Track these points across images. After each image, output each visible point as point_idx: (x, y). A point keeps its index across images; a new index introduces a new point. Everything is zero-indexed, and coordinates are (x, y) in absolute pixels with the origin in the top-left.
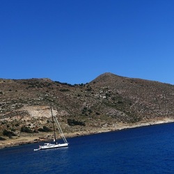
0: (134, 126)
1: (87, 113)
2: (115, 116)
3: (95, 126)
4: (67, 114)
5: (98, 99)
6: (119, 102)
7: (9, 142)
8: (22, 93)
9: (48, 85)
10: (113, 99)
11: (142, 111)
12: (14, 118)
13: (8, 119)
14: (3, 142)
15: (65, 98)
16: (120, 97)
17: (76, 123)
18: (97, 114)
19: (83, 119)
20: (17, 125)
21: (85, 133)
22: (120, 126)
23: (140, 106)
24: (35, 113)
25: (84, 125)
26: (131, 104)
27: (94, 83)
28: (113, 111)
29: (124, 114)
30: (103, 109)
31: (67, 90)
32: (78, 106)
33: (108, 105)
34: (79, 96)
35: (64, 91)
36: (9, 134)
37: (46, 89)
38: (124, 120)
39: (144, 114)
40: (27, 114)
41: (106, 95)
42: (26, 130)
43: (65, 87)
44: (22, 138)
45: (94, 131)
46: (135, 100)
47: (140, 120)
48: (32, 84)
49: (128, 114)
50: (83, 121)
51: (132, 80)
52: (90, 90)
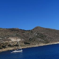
0: (47, 44)
1: (31, 40)
2: (40, 41)
3: (33, 44)
4: (24, 40)
5: (35, 35)
6: (42, 36)
7: (4, 50)
8: (9, 33)
9: (18, 30)
10: (40, 35)
12: (6, 42)
13: (4, 42)
14: (2, 50)
15: (23, 35)
16: (42, 35)
17: (27, 43)
18: (34, 40)
19: (29, 42)
20: (7, 44)
21: (30, 47)
22: (42, 45)
23: (49, 38)
24: (13, 40)
25: (30, 44)
26: (46, 37)
27: (33, 30)
28: (40, 39)
29: (43, 40)
30: (36, 38)
31: (24, 32)
32: (28, 38)
33: (38, 37)
34: (28, 34)
35: (23, 32)
36: (4, 47)
37: (17, 32)
38: (43, 42)
39: (51, 40)
40: (10, 40)
41: (38, 34)
42: (10, 46)
43: (24, 31)
44: (8, 48)
45: (33, 46)
46: (47, 36)
47: (49, 42)
48: (12, 30)
49: (45, 40)
50: (29, 43)
51: (46, 29)
52: (32, 32)
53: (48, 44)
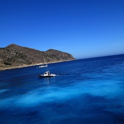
1: (10, 60)
2: (22, 62)
4: (2, 60)
5: (13, 54)
6: (22, 56)
10: (19, 55)
18: (14, 61)
22: (25, 66)
23: (30, 58)
25: (11, 65)
26: (26, 57)
28: (20, 60)
29: (25, 61)
30: (16, 59)
39: (32, 61)
41: (16, 53)
45: (17, 67)
47: (31, 63)
52: (8, 51)
53: (31, 65)
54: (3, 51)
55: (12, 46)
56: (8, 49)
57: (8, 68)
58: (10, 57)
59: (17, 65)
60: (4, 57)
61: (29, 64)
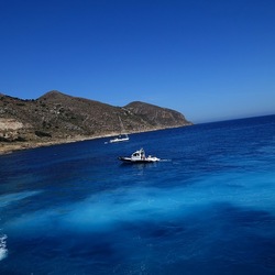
1: (48, 126)
2: (72, 130)
3: (60, 138)
5: (54, 114)
6: (72, 118)
9: (2, 99)
10: (67, 115)
11: (93, 126)
15: (24, 112)
16: (72, 113)
17: (44, 135)
19: (46, 131)
23: (90, 122)
25: (51, 136)
26: (83, 120)
27: (45, 99)
28: (70, 125)
29: (79, 128)
30: (60, 123)
31: (23, 105)
32: (38, 120)
33: (63, 119)
34: (36, 110)
35: (20, 105)
37: (2, 102)
39: (96, 129)
41: (60, 111)
45: (62, 141)
46: (86, 116)
47: (93, 133)
50: (48, 133)
52: (44, 106)
53: (93, 137)
54: (33, 106)
55: (53, 95)
56: (43, 103)
57: (45, 144)
58: (47, 121)
59: (63, 138)
60: (35, 120)
61: (89, 134)
